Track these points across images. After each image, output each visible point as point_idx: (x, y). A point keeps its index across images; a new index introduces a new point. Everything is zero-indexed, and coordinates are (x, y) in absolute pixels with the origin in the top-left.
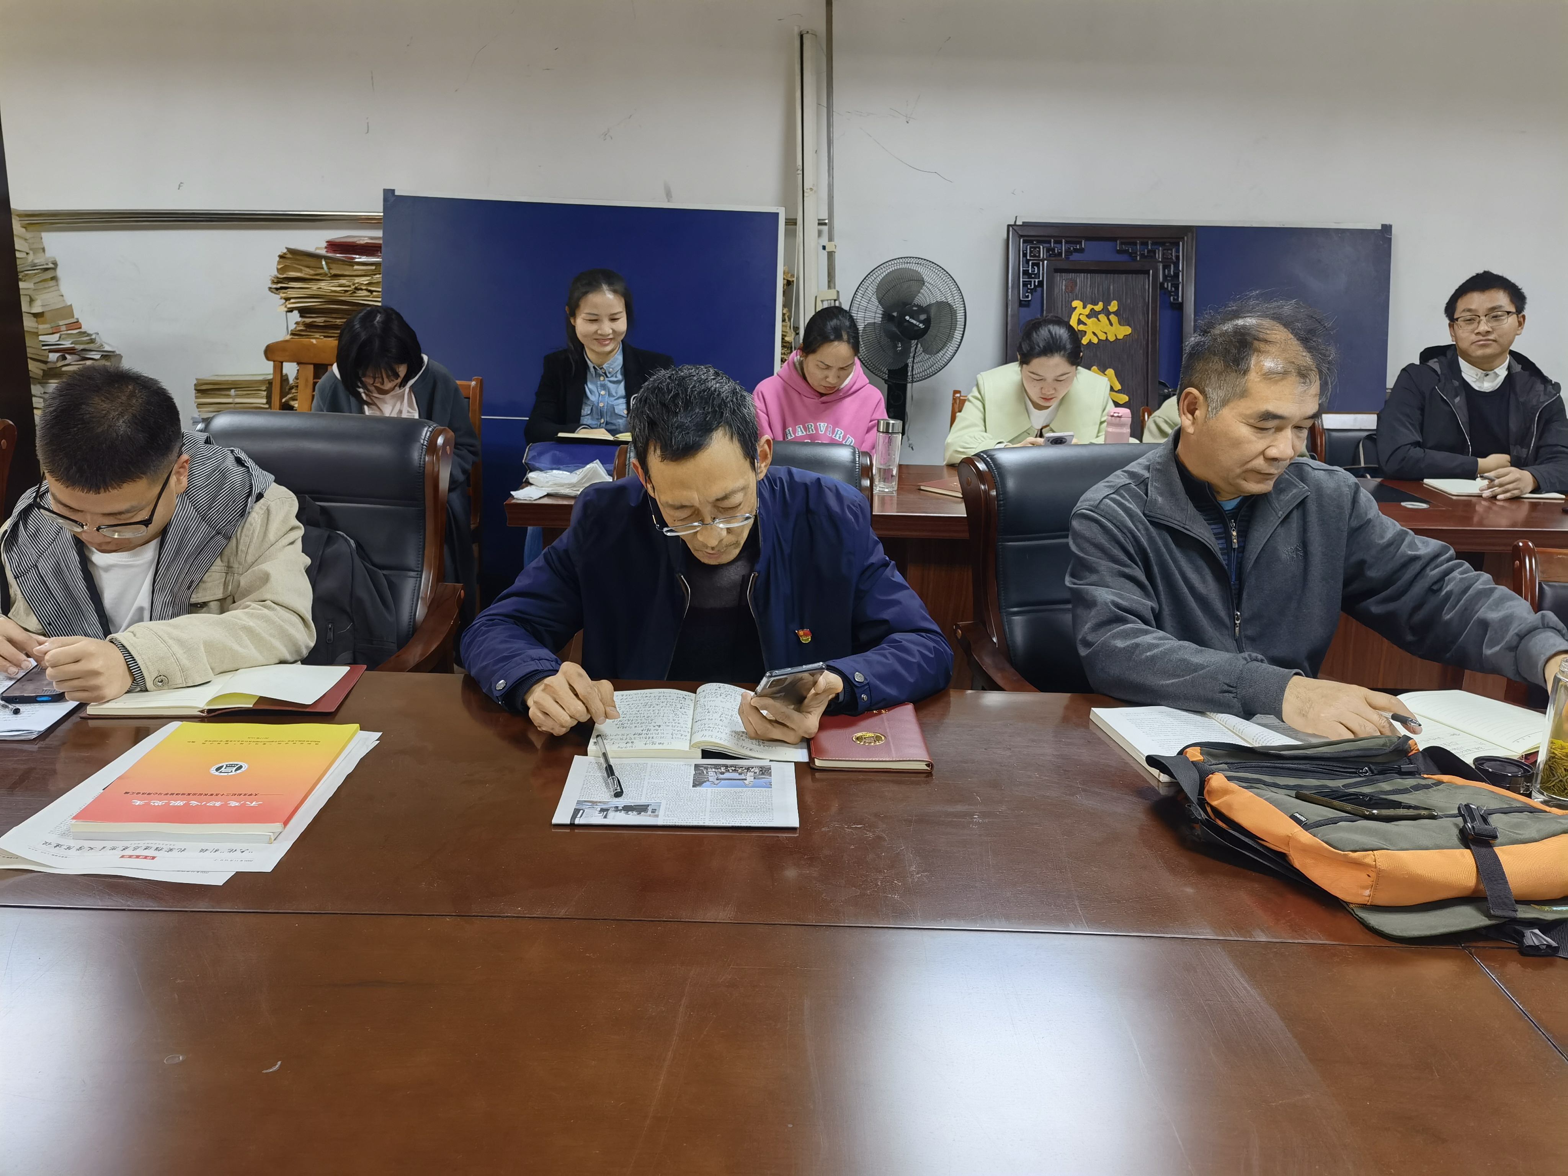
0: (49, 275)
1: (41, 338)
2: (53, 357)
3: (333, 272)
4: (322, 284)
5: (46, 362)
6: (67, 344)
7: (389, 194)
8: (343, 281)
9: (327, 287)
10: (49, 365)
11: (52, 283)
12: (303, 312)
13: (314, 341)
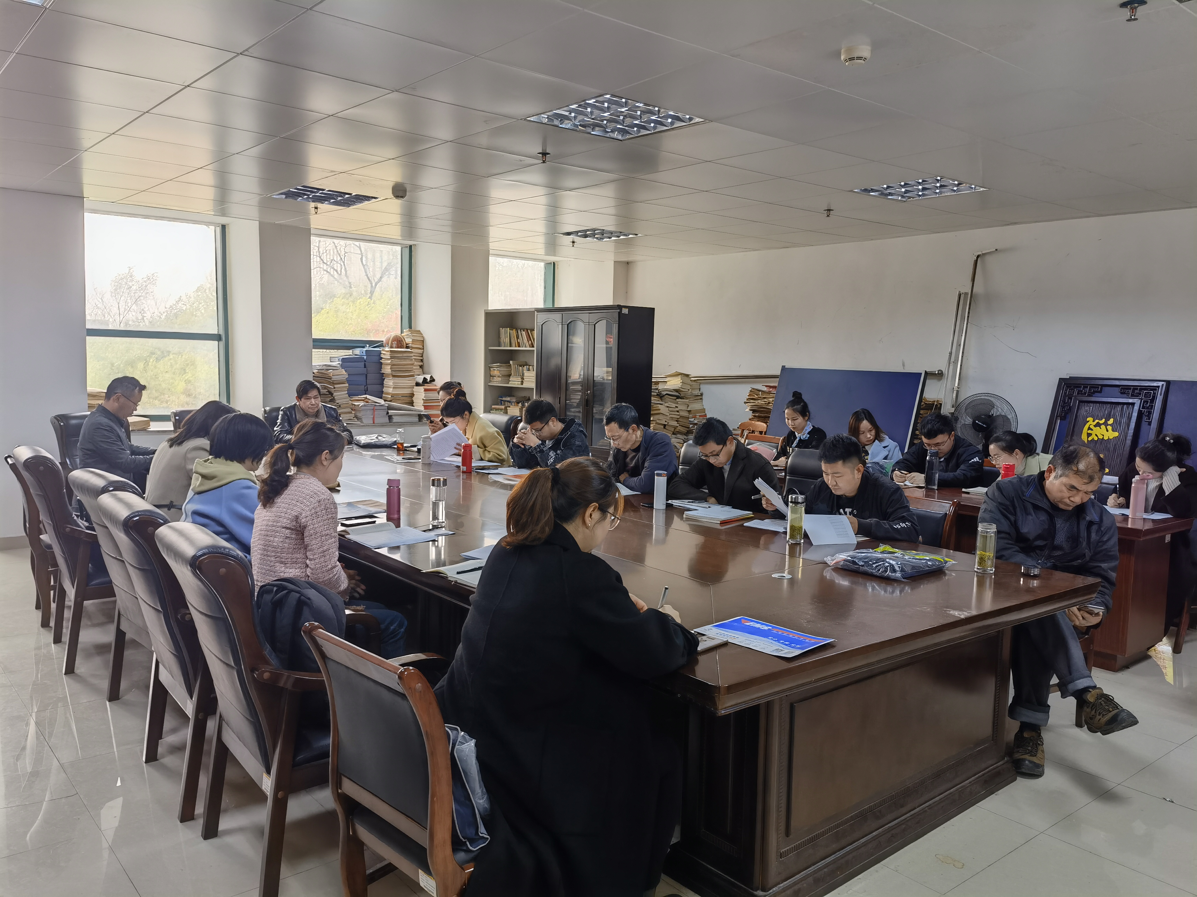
0: (700, 397)
1: (689, 419)
2: (691, 426)
3: (763, 396)
4: (759, 401)
5: (688, 428)
6: (696, 422)
7: (783, 367)
8: (765, 400)
9: (760, 402)
10: (689, 429)
11: (701, 400)
12: (754, 411)
13: (753, 422)
